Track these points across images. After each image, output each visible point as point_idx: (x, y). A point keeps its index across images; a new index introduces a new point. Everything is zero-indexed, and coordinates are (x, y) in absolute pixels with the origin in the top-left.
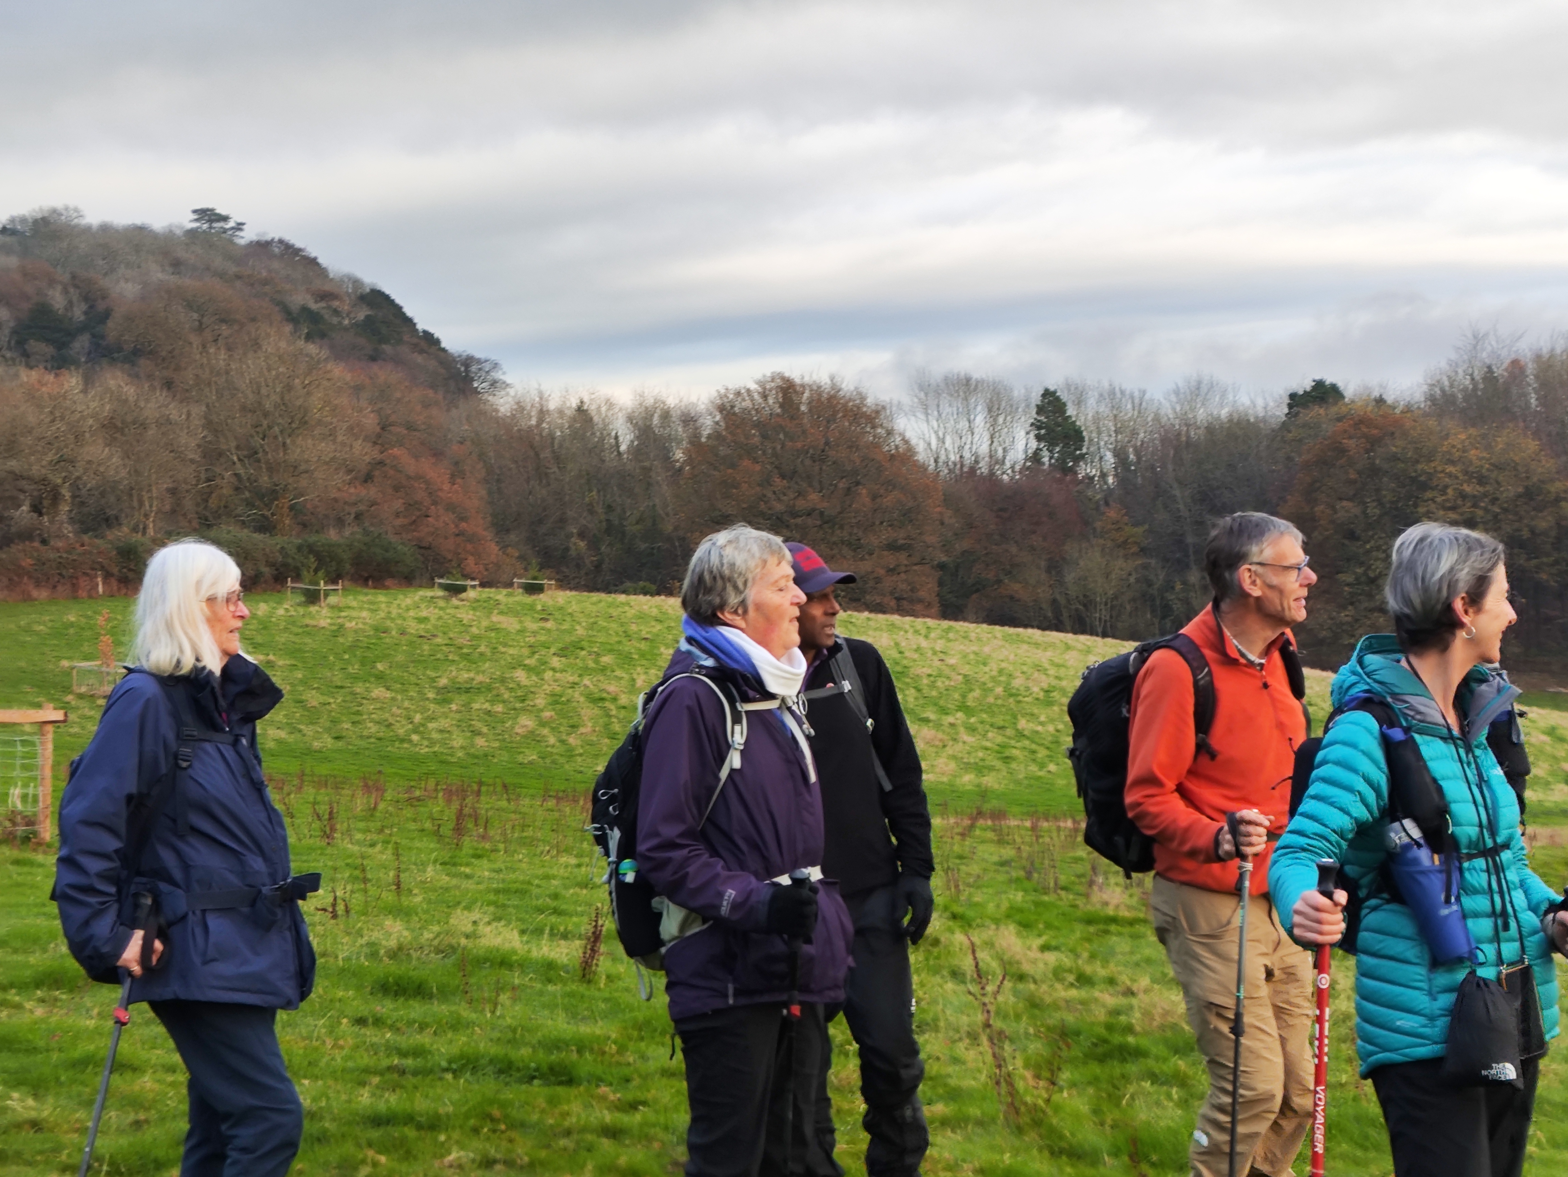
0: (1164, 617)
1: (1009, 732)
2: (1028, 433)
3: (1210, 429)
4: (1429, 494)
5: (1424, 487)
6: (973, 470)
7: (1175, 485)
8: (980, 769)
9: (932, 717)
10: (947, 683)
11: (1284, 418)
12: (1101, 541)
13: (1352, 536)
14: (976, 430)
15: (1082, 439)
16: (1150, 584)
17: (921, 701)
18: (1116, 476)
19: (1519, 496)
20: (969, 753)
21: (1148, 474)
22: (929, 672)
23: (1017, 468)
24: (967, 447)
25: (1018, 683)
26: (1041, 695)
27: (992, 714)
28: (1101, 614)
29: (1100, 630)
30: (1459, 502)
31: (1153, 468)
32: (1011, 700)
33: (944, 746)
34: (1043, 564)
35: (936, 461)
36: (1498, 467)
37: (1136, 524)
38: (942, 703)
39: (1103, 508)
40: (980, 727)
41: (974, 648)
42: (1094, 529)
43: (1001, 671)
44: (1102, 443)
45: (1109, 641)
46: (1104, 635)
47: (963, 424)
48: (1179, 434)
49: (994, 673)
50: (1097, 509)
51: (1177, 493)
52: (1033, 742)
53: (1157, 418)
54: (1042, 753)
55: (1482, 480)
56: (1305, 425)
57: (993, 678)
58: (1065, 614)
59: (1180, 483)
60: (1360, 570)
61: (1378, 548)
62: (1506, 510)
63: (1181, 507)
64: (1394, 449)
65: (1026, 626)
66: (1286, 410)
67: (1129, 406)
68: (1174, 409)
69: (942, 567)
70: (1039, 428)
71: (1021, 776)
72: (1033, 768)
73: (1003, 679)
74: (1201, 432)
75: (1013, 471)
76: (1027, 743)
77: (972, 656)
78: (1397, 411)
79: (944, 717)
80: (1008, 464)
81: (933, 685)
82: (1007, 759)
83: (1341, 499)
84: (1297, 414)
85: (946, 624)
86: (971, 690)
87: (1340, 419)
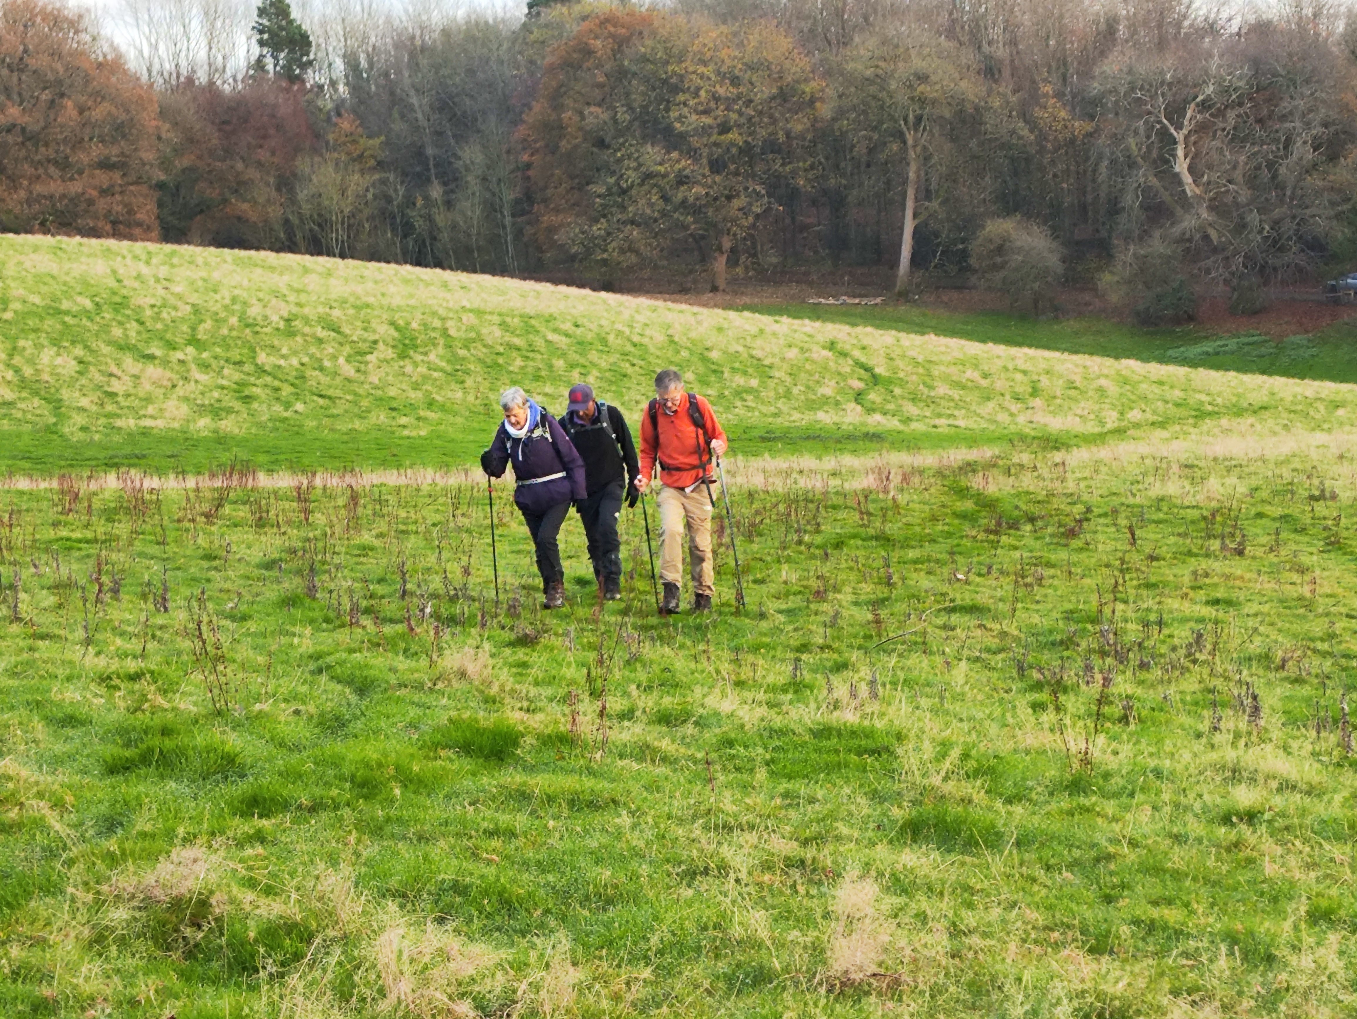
0: (405, 236)
1: (248, 367)
2: (249, 38)
3: (446, 33)
4: (681, 97)
5: (676, 89)
6: (190, 81)
7: (412, 93)
8: (217, 411)
9: (158, 352)
10: (173, 313)
11: (524, 19)
12: (336, 155)
13: (601, 144)
14: (192, 36)
15: (309, 44)
16: (389, 200)
17: (145, 336)
18: (347, 84)
19: (773, 98)
20: (203, 393)
21: (382, 81)
22: (153, 301)
23: (240, 77)
24: (183, 54)
25: (255, 311)
26: (282, 325)
27: (228, 348)
28: (338, 234)
29: (337, 252)
30: (713, 105)
31: (387, 75)
32: (248, 331)
33: (174, 386)
34: (272, 180)
35: (149, 71)
36: (750, 67)
37: (370, 137)
38: (168, 336)
39: (334, 119)
40: (214, 363)
41: (204, 274)
42: (327, 143)
43: (234, 300)
44: (330, 49)
45: (350, 262)
46: (343, 256)
47: (178, 29)
48: (413, 38)
49: (227, 301)
50: (328, 120)
51: (414, 100)
52: (275, 378)
53: (388, 20)
54: (287, 390)
55: (735, 81)
56: (546, 26)
57: (226, 307)
58: (299, 235)
59: (417, 90)
60: (611, 180)
61: (629, 157)
62: (760, 113)
63: (420, 116)
64: (643, 50)
65: (257, 249)
66: (526, 10)
67: (358, 8)
68: (406, 11)
69: (161, 186)
70: (261, 32)
71: (264, 418)
72: (278, 408)
73: (236, 307)
74: (436, 35)
75: (235, 80)
76: (269, 379)
77: (200, 283)
78: (643, 9)
79: (171, 353)
80: (229, 73)
81: (157, 317)
82: (247, 399)
83: (588, 104)
84: (538, 14)
85: (169, 248)
86: (201, 321)
87: (584, 18)
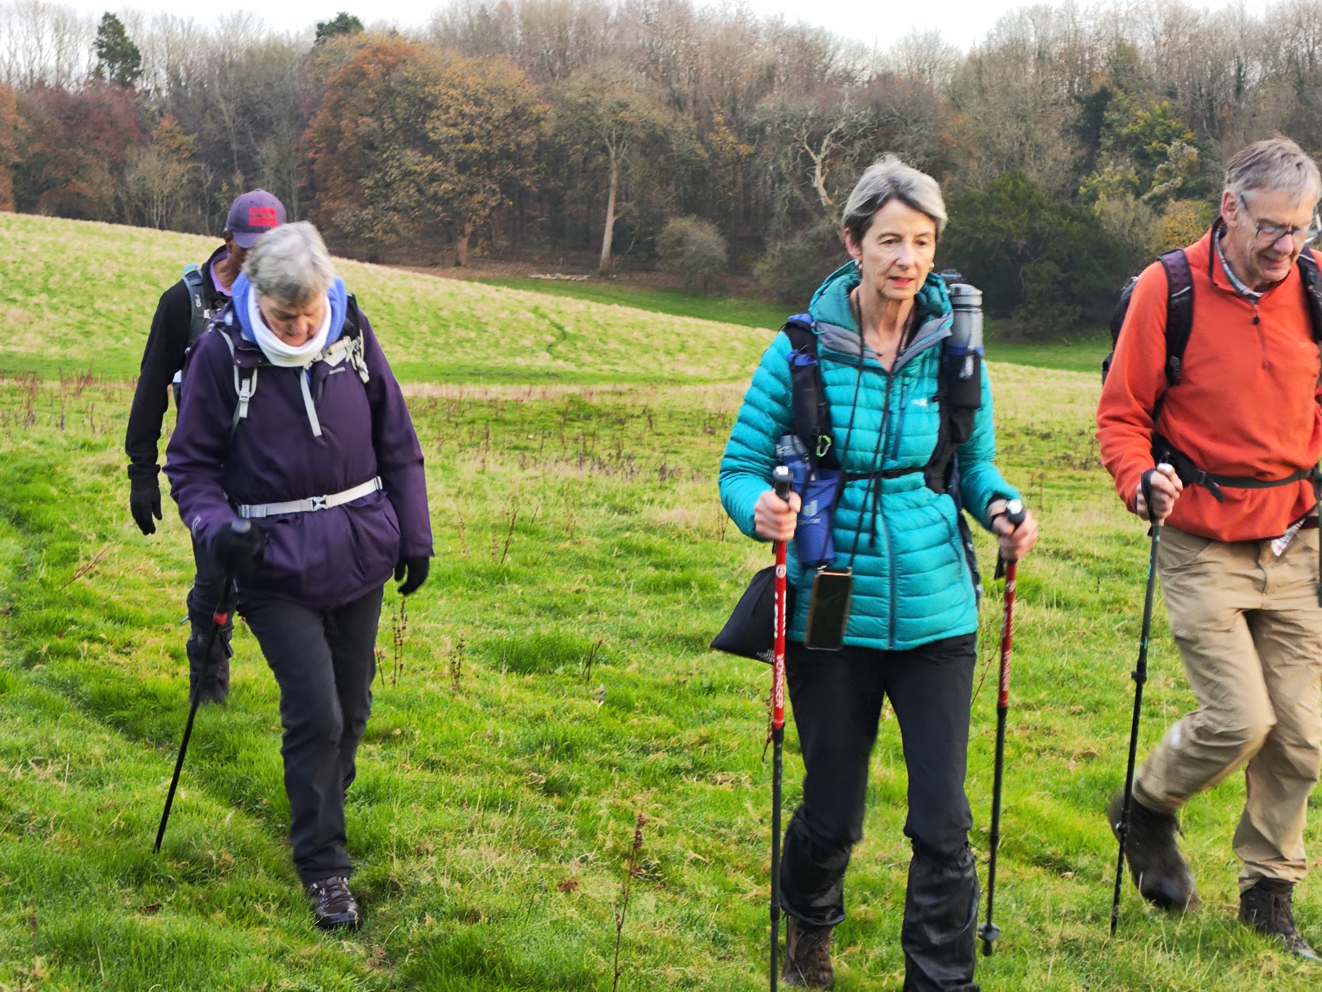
0: (213, 213)
1: (88, 310)
2: (91, 50)
3: (250, 53)
4: (435, 113)
5: (430, 106)
6: (41, 83)
7: (221, 100)
8: (64, 342)
9: (19, 297)
10: (30, 268)
11: (313, 45)
12: (158, 147)
13: (371, 147)
14: (44, 47)
15: (139, 58)
16: (200, 185)
17: (8, 284)
18: (169, 90)
19: (507, 117)
20: (53, 329)
21: (198, 90)
22: (14, 259)
23: (82, 81)
24: (36, 61)
25: (93, 268)
26: (114, 279)
27: (72, 295)
28: (158, 210)
29: (157, 223)
30: (459, 120)
31: (201, 84)
32: (88, 283)
33: (31, 323)
34: (106, 166)
35: (9, 73)
36: (491, 91)
37: (187, 134)
38: (27, 285)
39: (158, 119)
40: (62, 307)
41: (52, 238)
42: (152, 137)
43: (77, 259)
44: (156, 61)
46: (161, 228)
47: (33, 41)
48: (223, 56)
49: (72, 260)
50: (153, 118)
51: (223, 106)
52: (109, 319)
53: (204, 41)
54: (117, 329)
55: (478, 102)
56: (330, 51)
57: (71, 265)
58: (127, 210)
59: (225, 98)
60: (378, 176)
61: (393, 157)
62: (497, 128)
63: (227, 118)
64: (406, 74)
65: (95, 219)
66: (315, 38)
67: (180, 30)
68: (218, 34)
69: (16, 167)
70: (101, 46)
71: (100, 348)
72: (111, 342)
73: (79, 265)
74: (242, 54)
75: (78, 84)
76: (103, 320)
77: (50, 246)
78: (408, 42)
79: (29, 298)
80: (73, 78)
81: (18, 271)
82: (87, 334)
83: (362, 115)
84: (324, 42)
85: (24, 217)
86: (52, 275)
87: (360, 47)
